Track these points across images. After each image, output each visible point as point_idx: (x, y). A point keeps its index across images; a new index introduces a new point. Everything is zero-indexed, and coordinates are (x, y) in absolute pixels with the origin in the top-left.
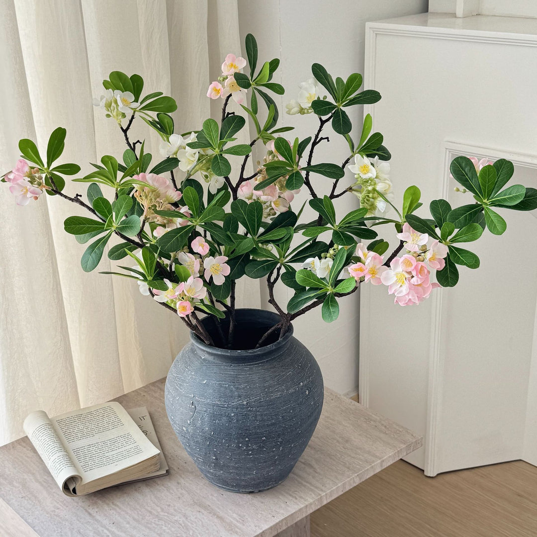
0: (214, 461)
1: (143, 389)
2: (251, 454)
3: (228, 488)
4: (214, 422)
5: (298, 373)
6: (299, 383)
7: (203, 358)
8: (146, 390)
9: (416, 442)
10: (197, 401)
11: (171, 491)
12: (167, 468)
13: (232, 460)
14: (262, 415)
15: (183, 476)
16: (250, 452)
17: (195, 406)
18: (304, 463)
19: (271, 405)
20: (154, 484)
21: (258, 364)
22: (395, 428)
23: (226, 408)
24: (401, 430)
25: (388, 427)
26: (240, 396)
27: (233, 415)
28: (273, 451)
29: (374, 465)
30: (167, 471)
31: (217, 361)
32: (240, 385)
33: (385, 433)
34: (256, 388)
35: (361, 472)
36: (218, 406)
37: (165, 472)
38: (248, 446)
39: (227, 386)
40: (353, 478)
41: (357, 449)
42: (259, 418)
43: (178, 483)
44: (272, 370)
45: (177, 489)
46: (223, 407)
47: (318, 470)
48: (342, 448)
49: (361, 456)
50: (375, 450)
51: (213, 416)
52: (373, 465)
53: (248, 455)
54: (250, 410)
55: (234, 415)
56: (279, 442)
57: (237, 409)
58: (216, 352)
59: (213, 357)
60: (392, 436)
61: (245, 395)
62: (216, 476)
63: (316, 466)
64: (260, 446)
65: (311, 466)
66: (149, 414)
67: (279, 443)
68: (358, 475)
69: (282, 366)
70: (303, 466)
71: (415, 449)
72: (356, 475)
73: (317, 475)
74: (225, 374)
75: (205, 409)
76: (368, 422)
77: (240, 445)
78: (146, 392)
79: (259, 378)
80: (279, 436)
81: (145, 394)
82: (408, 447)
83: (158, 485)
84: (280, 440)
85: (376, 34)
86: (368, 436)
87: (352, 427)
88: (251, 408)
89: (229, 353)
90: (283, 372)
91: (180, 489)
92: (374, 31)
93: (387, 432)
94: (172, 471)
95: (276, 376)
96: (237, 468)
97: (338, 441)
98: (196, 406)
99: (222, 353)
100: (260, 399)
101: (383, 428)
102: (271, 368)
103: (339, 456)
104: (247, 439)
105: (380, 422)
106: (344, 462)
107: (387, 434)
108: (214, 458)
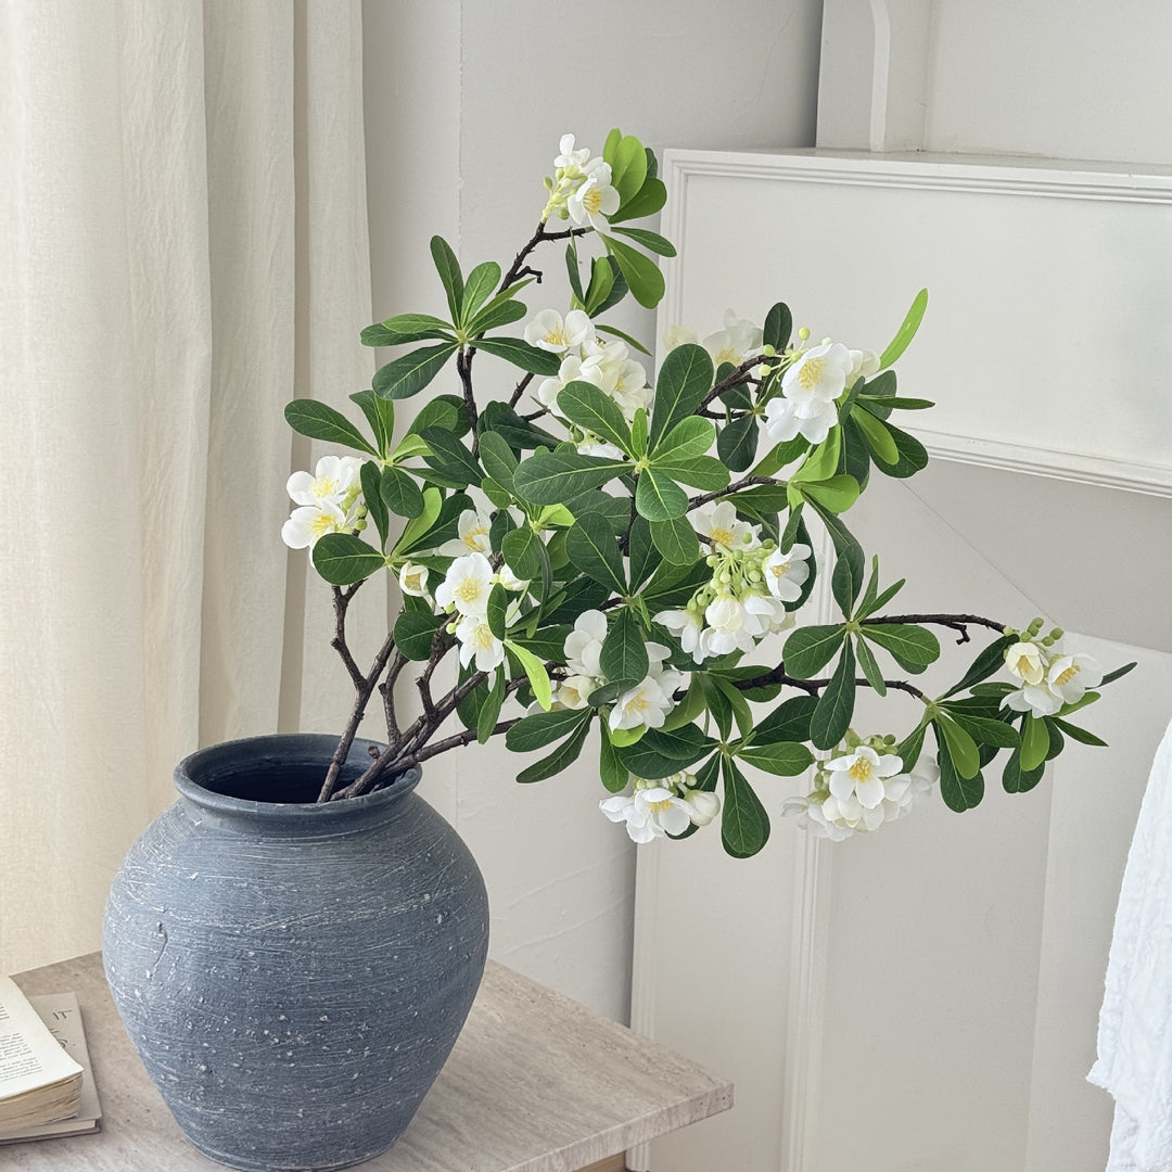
0: (203, 1077)
1: (78, 961)
2: (291, 1060)
3: (239, 1159)
4: (207, 971)
5: (423, 872)
6: (422, 895)
7: (197, 824)
8: (82, 963)
9: (716, 1092)
10: (171, 920)
11: (100, 1164)
12: (99, 1116)
13: (244, 1072)
14: (322, 959)
15: (135, 1136)
16: (290, 1054)
17: (166, 936)
18: (436, 1123)
19: (347, 935)
20: (63, 1148)
21: (325, 840)
22: (673, 1064)
23: (238, 936)
24: (684, 1067)
25: (654, 1060)
26: (272, 911)
27: (252, 953)
28: (347, 1057)
29: (606, 1135)
30: (98, 1123)
31: (228, 828)
32: (276, 885)
33: (646, 1072)
34: (314, 893)
35: (571, 1145)
36: (218, 931)
37: (92, 1124)
38: (283, 1037)
39: (245, 885)
40: (550, 1158)
41: (571, 1099)
42: (314, 964)
43: (121, 1150)
44: (358, 856)
45: (115, 1161)
46: (230, 935)
47: (468, 1138)
48: (535, 1096)
49: (577, 1115)
50: (613, 1105)
51: (206, 958)
52: (603, 1132)
53: (283, 1060)
54: (294, 944)
55: (256, 956)
56: (362, 1033)
57: (263, 940)
58: (227, 806)
59: (219, 820)
60: (661, 1078)
61: (287, 908)
62: (208, 1126)
63: (463, 1129)
64: (314, 1038)
65: (453, 1129)
66: (81, 1012)
67: (360, 1035)
68: (562, 1152)
69: (383, 851)
70: (433, 1127)
71: (712, 1111)
72: (558, 1150)
73: (462, 1146)
74: (243, 858)
75: (187, 940)
76: (609, 1050)
77: (266, 1032)
78: (83, 967)
79: (324, 872)
80: (361, 1016)
81: (79, 972)
82: (697, 1102)
83: (71, 1151)
84: (364, 1027)
85: (687, 175)
86: (604, 1075)
87: (568, 1057)
88: (297, 939)
89: (255, 807)
90: (383, 863)
91: (121, 1163)
92: (681, 169)
93: (650, 1071)
94: (109, 1126)
95: (366, 871)
96: (256, 1098)
97: (528, 1084)
98: (169, 932)
99: (241, 809)
100: (322, 920)
101: (644, 1061)
102: (355, 852)
103: (526, 1112)
104: (283, 1017)
105: (637, 1050)
106: (533, 1125)
107: (650, 1074)
108: (203, 1068)
